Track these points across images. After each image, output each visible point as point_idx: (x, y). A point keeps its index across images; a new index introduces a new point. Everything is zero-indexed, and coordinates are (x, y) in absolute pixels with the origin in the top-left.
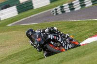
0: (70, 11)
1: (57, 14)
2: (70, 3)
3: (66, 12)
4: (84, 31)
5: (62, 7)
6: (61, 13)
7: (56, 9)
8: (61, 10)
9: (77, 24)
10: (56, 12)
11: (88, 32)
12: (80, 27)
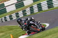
0: (10, 20)
1: (2, 22)
2: (10, 15)
3: (8, 20)
4: (18, 32)
5: (5, 18)
6: (5, 21)
7: (2, 19)
8: (5, 19)
9: (14, 27)
10: (2, 20)
11: (21, 32)
12: (16, 29)
